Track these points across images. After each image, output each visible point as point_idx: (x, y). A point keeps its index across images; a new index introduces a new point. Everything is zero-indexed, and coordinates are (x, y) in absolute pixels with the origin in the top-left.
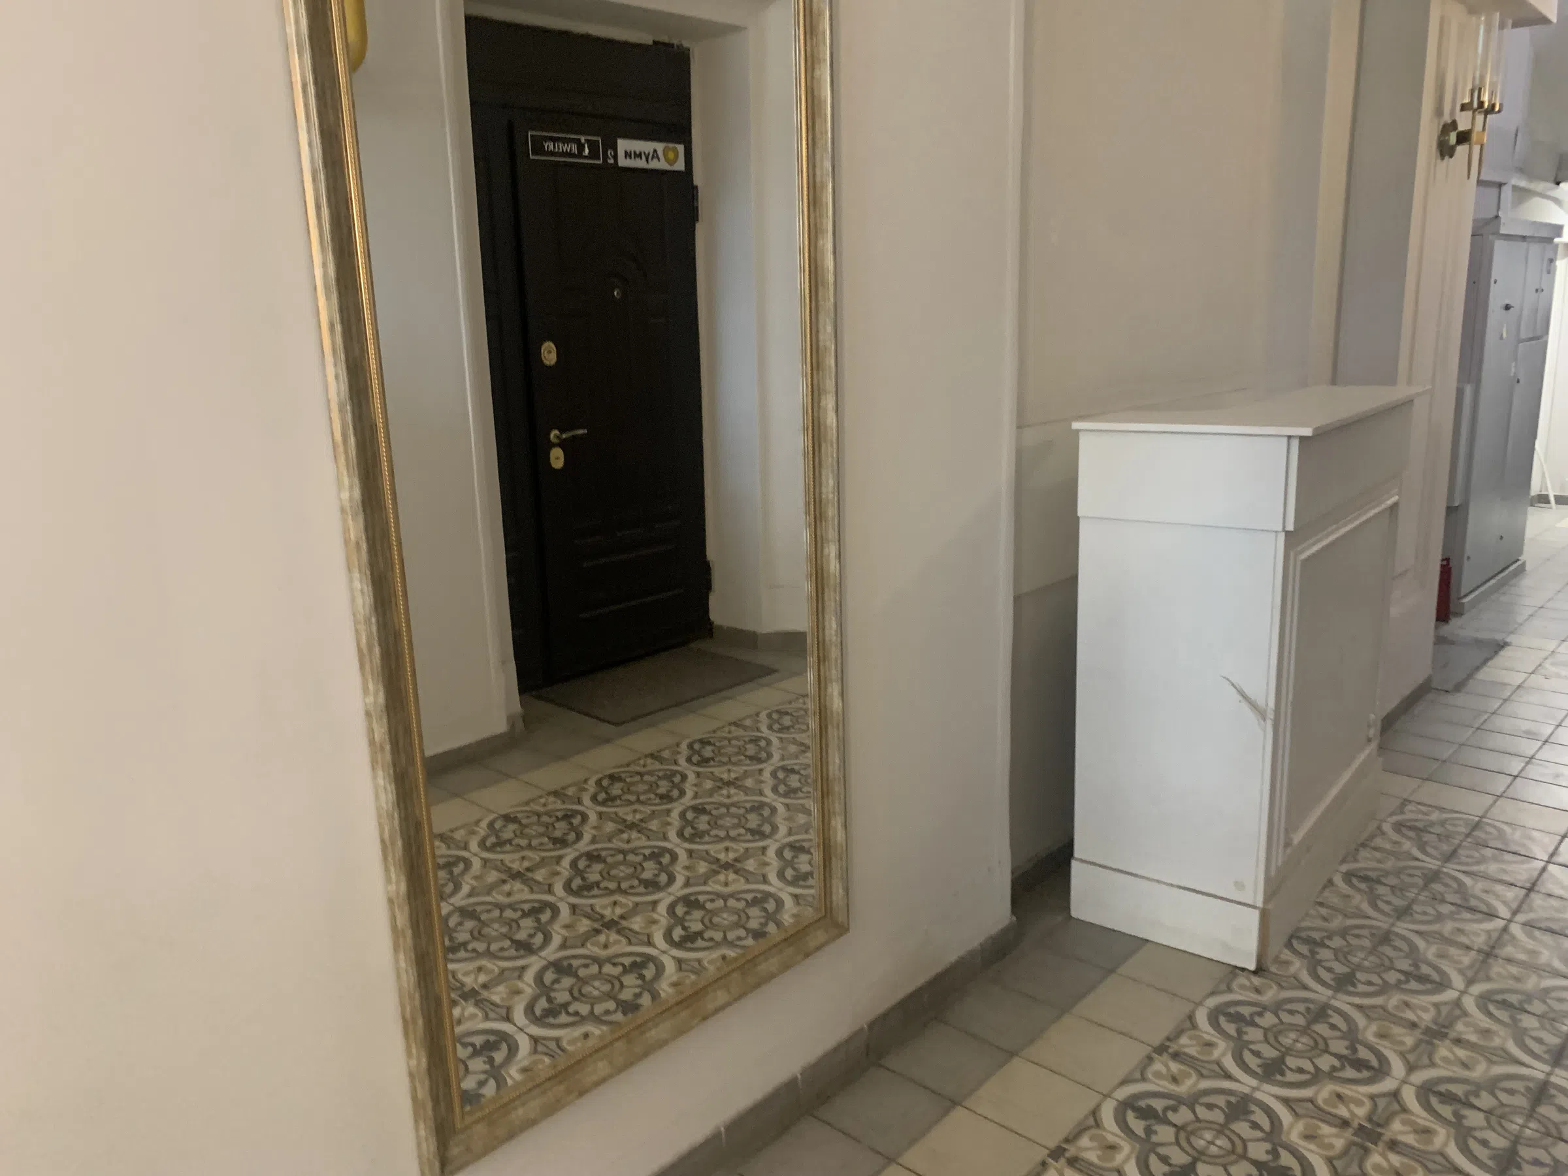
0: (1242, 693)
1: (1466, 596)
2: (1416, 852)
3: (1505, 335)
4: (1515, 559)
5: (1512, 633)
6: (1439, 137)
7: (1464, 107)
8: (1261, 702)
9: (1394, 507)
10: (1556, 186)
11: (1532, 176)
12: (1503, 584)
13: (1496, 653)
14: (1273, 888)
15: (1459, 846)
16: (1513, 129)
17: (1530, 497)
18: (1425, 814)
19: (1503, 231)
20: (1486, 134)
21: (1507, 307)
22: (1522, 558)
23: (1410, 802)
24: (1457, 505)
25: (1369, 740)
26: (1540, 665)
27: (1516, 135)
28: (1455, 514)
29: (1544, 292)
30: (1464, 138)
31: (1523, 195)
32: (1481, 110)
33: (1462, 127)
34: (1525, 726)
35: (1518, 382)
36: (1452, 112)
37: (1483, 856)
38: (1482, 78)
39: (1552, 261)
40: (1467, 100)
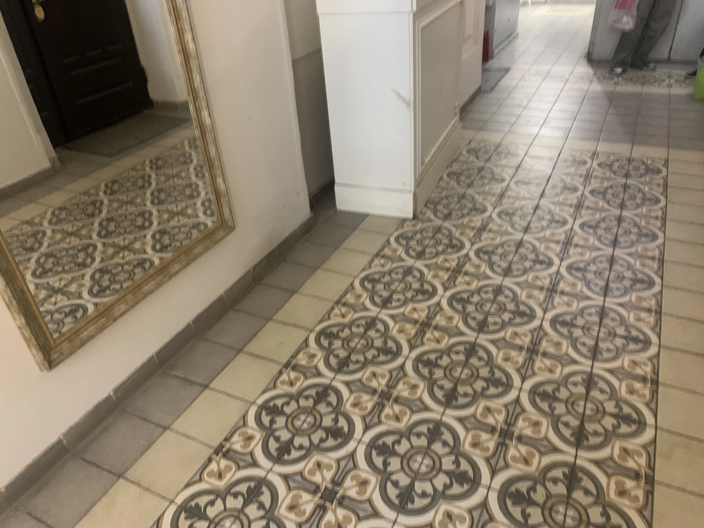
0: (399, 96)
1: (495, 49)
2: (475, 160)
4: (514, 31)
5: (513, 63)
8: (407, 99)
9: (462, 3)
13: (506, 73)
14: (418, 183)
15: (492, 155)
22: (517, 32)
23: (473, 140)
24: (490, 5)
25: (456, 115)
26: (523, 76)
28: (490, 9)
34: (518, 102)
37: (501, 157)
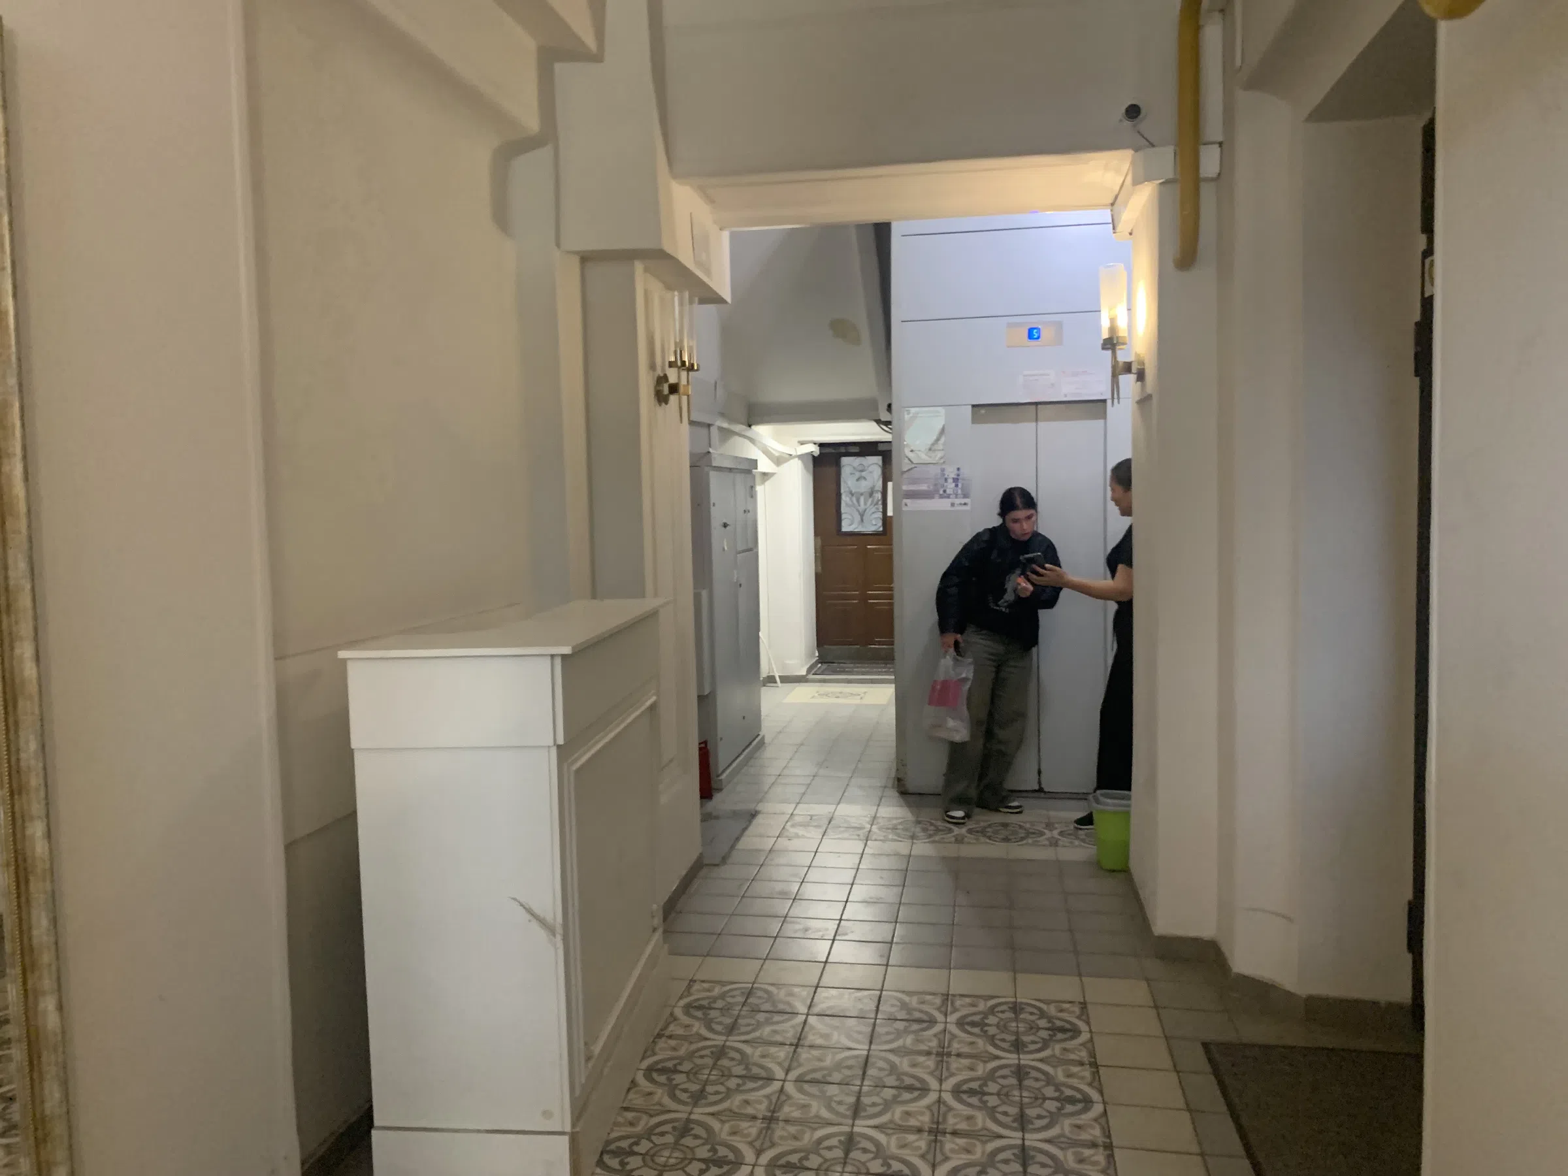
0: (529, 911)
1: (724, 771)
2: (704, 1032)
3: (726, 548)
4: (756, 735)
5: (761, 801)
6: (655, 387)
7: (671, 365)
8: (549, 918)
9: (653, 707)
10: (749, 428)
11: (732, 420)
12: (750, 757)
13: (750, 822)
14: (579, 1110)
15: (738, 1016)
16: (713, 382)
17: (761, 679)
18: (709, 990)
19: (714, 464)
20: (690, 387)
21: (725, 525)
22: (762, 734)
23: (695, 981)
24: (706, 693)
25: (655, 930)
26: (784, 828)
27: (716, 387)
28: (705, 701)
29: (750, 514)
30: (674, 389)
31: (726, 434)
32: (684, 368)
33: (672, 379)
34: (779, 887)
35: (740, 585)
36: (663, 369)
37: (758, 1021)
38: (682, 341)
39: (752, 487)
40: (673, 359)
